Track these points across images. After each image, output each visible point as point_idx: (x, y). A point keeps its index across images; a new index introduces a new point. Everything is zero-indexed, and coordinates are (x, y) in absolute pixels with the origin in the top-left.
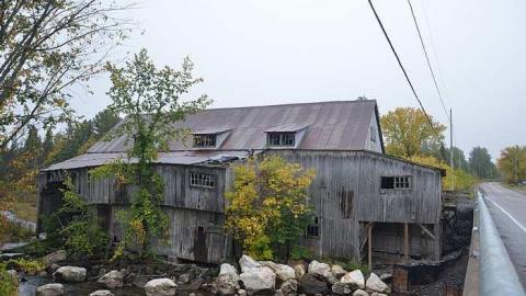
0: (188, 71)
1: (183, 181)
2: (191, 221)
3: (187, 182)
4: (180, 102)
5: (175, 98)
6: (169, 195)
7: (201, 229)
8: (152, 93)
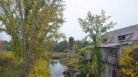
0: (103, 15)
1: (107, 53)
2: (111, 68)
3: (108, 53)
4: (104, 26)
5: (102, 25)
6: (103, 58)
7: (114, 71)
8: (95, 25)
